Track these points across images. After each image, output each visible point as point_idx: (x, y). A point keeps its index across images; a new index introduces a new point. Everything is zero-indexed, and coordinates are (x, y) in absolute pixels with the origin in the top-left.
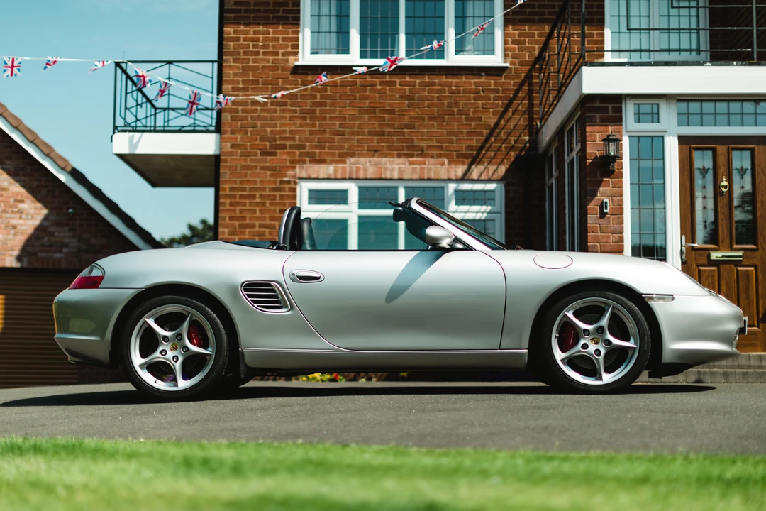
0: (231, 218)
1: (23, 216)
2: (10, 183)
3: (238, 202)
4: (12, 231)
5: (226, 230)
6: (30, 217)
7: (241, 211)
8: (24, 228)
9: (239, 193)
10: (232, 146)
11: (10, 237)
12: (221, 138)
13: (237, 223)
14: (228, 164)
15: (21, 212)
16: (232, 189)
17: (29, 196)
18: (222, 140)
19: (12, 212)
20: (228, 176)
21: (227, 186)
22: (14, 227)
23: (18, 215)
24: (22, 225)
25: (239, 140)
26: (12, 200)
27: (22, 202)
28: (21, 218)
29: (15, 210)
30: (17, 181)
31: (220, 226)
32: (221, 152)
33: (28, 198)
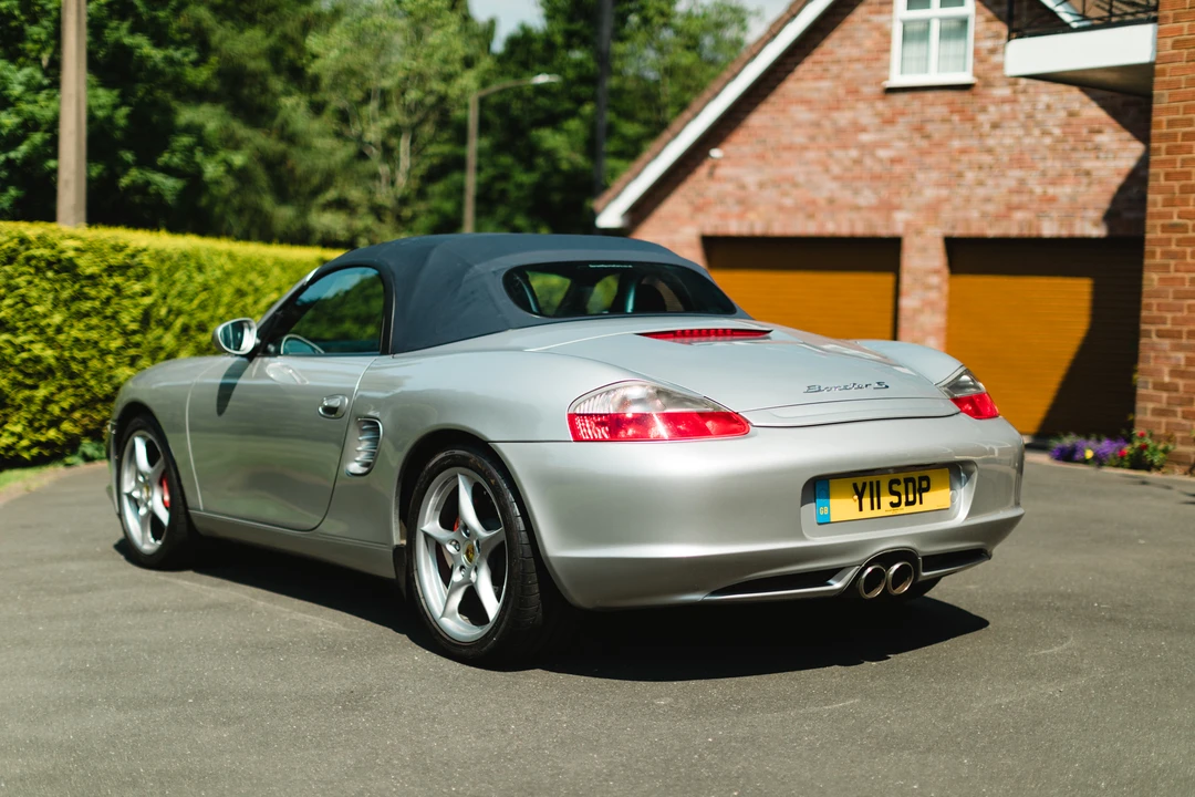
0: (1168, 176)
1: (1102, 155)
2: (1083, 104)
3: (1180, 146)
4: (1085, 180)
5: (1159, 198)
6: (1111, 156)
7: (1184, 162)
8: (1103, 173)
9: (1181, 130)
10: (1176, 45)
11: (1082, 189)
12: (1159, 32)
13: (1176, 185)
14: (1167, 78)
15: (1097, 148)
16: (1171, 123)
17: (1111, 121)
18: (1160, 36)
19: (1086, 149)
20: (1166, 99)
21: (1164, 118)
22: (1088, 173)
23: (1092, 155)
24: (1098, 169)
25: (1186, 32)
26: (1084, 132)
27: (1099, 132)
28: (1098, 158)
29: (1089, 145)
30: (1094, 99)
31: (1149, 192)
32: (1158, 57)
33: (1107, 124)
